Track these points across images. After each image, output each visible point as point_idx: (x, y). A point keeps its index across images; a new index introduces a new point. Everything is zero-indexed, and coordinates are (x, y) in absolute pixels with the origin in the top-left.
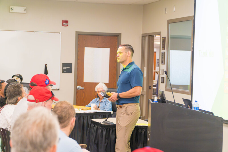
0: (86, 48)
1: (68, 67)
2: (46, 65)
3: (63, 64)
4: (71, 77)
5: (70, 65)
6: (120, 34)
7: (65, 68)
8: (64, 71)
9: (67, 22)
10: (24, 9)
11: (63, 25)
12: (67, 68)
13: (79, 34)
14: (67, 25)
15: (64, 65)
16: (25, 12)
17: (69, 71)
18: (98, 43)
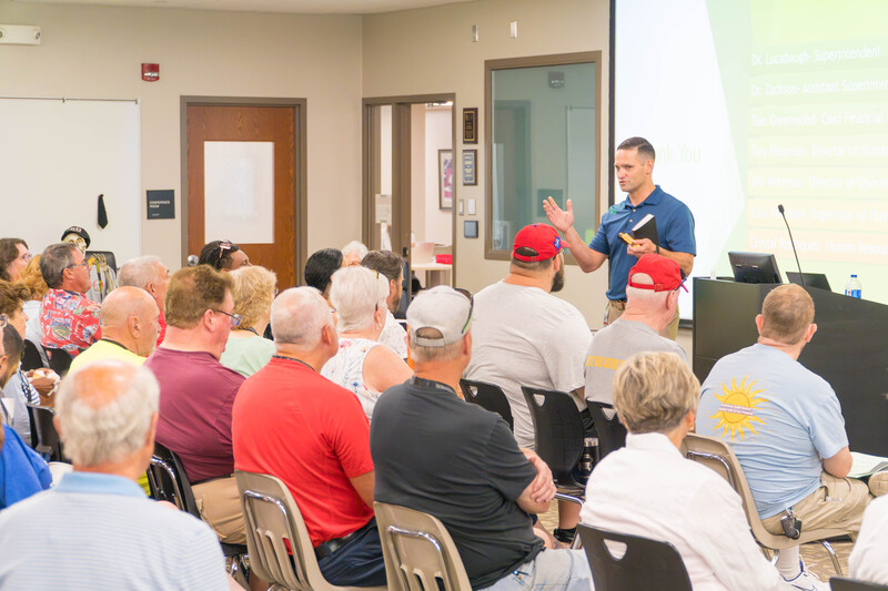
0: (207, 145)
1: (162, 202)
2: (101, 198)
3: (148, 192)
4: (172, 229)
5: (169, 194)
6: (305, 100)
7: (155, 204)
8: (152, 214)
9: (154, 68)
10: (36, 33)
11: (144, 78)
12: (159, 205)
13: (189, 104)
14: (157, 78)
15: (152, 195)
16: (38, 42)
17: (167, 212)
18: (240, 128)
